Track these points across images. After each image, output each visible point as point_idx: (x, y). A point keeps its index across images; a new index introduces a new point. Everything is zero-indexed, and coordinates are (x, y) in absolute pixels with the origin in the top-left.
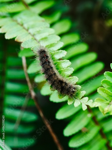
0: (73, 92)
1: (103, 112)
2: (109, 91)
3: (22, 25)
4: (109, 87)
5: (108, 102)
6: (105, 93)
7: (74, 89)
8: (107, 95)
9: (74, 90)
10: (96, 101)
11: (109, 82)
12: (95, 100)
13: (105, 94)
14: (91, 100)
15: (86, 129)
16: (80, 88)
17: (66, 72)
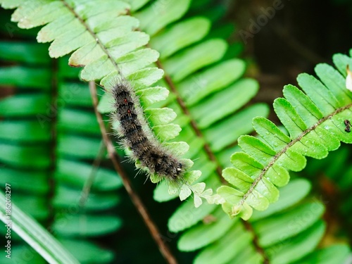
0: (178, 172)
1: (230, 213)
2: (245, 174)
3: (84, 21)
4: (245, 165)
5: (242, 193)
6: (237, 177)
7: (181, 168)
8: (240, 181)
9: (179, 169)
10: (219, 193)
11: (246, 157)
12: (217, 190)
13: (237, 179)
14: (210, 190)
15: (213, 218)
16: (191, 166)
17: (166, 132)
